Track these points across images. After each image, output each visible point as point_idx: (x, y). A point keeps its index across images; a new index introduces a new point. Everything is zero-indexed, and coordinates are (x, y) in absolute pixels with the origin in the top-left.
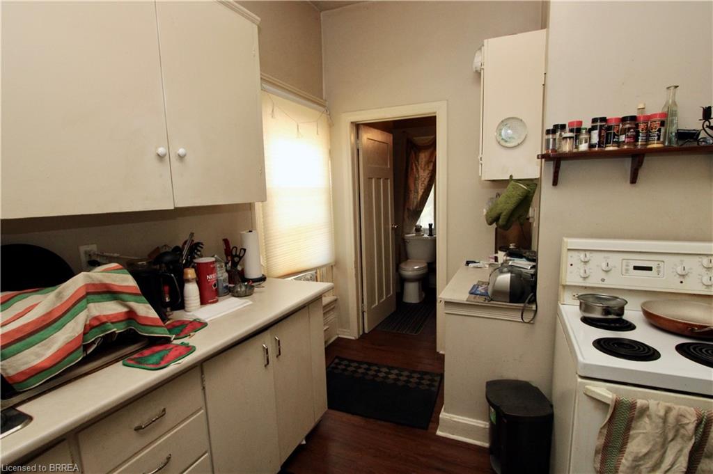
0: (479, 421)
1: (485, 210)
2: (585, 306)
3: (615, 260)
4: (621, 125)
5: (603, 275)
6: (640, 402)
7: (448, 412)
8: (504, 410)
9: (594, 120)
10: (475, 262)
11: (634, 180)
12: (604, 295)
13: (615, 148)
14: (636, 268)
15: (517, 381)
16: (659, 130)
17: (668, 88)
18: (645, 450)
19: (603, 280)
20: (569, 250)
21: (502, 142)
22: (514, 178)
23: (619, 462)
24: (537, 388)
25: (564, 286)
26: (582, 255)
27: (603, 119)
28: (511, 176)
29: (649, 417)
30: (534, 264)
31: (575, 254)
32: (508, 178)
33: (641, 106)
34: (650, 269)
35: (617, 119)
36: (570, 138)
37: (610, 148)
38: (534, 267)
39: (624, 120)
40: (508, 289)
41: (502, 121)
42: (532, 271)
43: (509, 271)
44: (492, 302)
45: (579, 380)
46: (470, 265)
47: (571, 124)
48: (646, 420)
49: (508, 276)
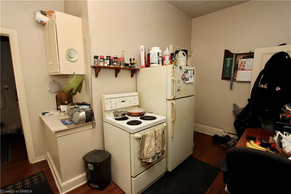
0: (79, 176)
1: (48, 88)
2: (116, 115)
3: (117, 100)
4: (114, 60)
5: (115, 105)
6: (146, 134)
7: (64, 182)
8: (98, 162)
9: (107, 57)
10: (47, 113)
11: (116, 76)
12: (119, 111)
13: (113, 66)
14: (122, 102)
15: (92, 151)
16: (123, 63)
17: (122, 51)
18: (149, 145)
19: (116, 107)
20: (106, 99)
21: (69, 58)
22: (75, 74)
23: (144, 151)
24: (99, 150)
25: (106, 111)
26: (109, 100)
27: (110, 57)
28: (74, 73)
29: (148, 136)
30: (89, 106)
31: (107, 100)
32: (73, 74)
33: (116, 55)
34: (124, 101)
35: (113, 58)
36: (103, 61)
37: (112, 66)
38: (89, 108)
39: (115, 58)
40: (85, 118)
41: (68, 50)
42: (90, 109)
43: (83, 111)
44: (79, 125)
45: (132, 135)
46: (45, 114)
47: (100, 56)
48: (147, 137)
49: (84, 112)
